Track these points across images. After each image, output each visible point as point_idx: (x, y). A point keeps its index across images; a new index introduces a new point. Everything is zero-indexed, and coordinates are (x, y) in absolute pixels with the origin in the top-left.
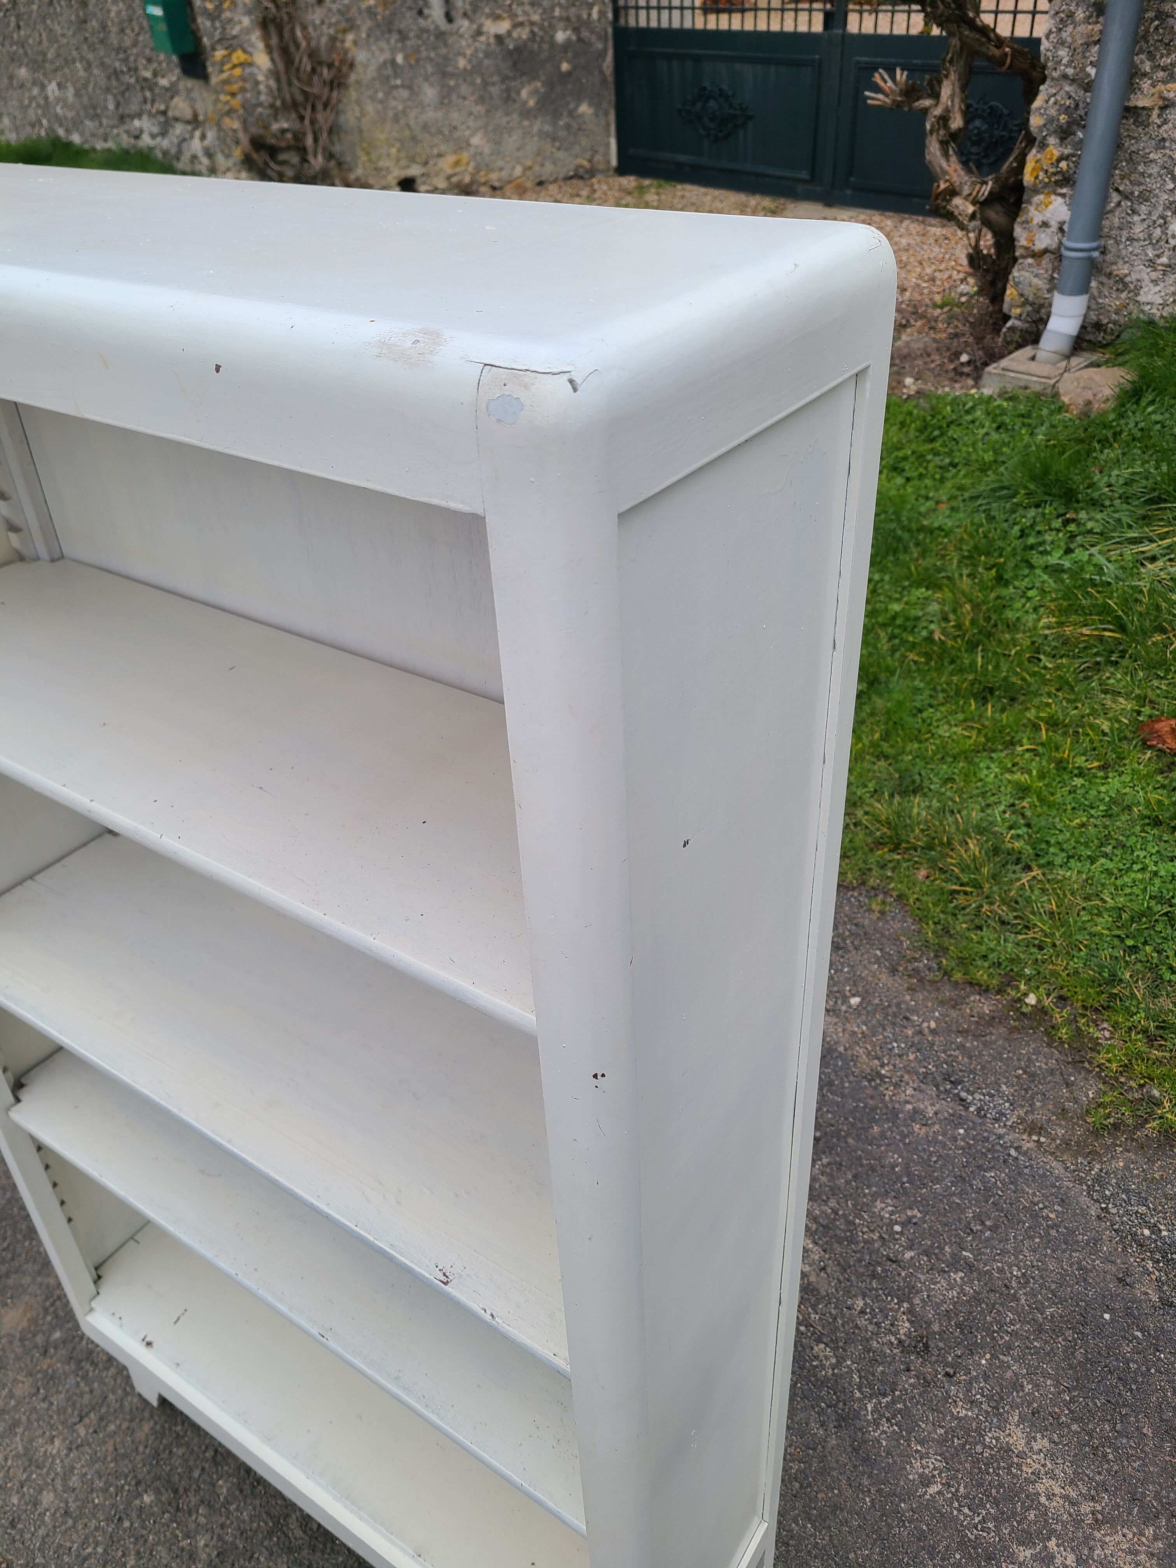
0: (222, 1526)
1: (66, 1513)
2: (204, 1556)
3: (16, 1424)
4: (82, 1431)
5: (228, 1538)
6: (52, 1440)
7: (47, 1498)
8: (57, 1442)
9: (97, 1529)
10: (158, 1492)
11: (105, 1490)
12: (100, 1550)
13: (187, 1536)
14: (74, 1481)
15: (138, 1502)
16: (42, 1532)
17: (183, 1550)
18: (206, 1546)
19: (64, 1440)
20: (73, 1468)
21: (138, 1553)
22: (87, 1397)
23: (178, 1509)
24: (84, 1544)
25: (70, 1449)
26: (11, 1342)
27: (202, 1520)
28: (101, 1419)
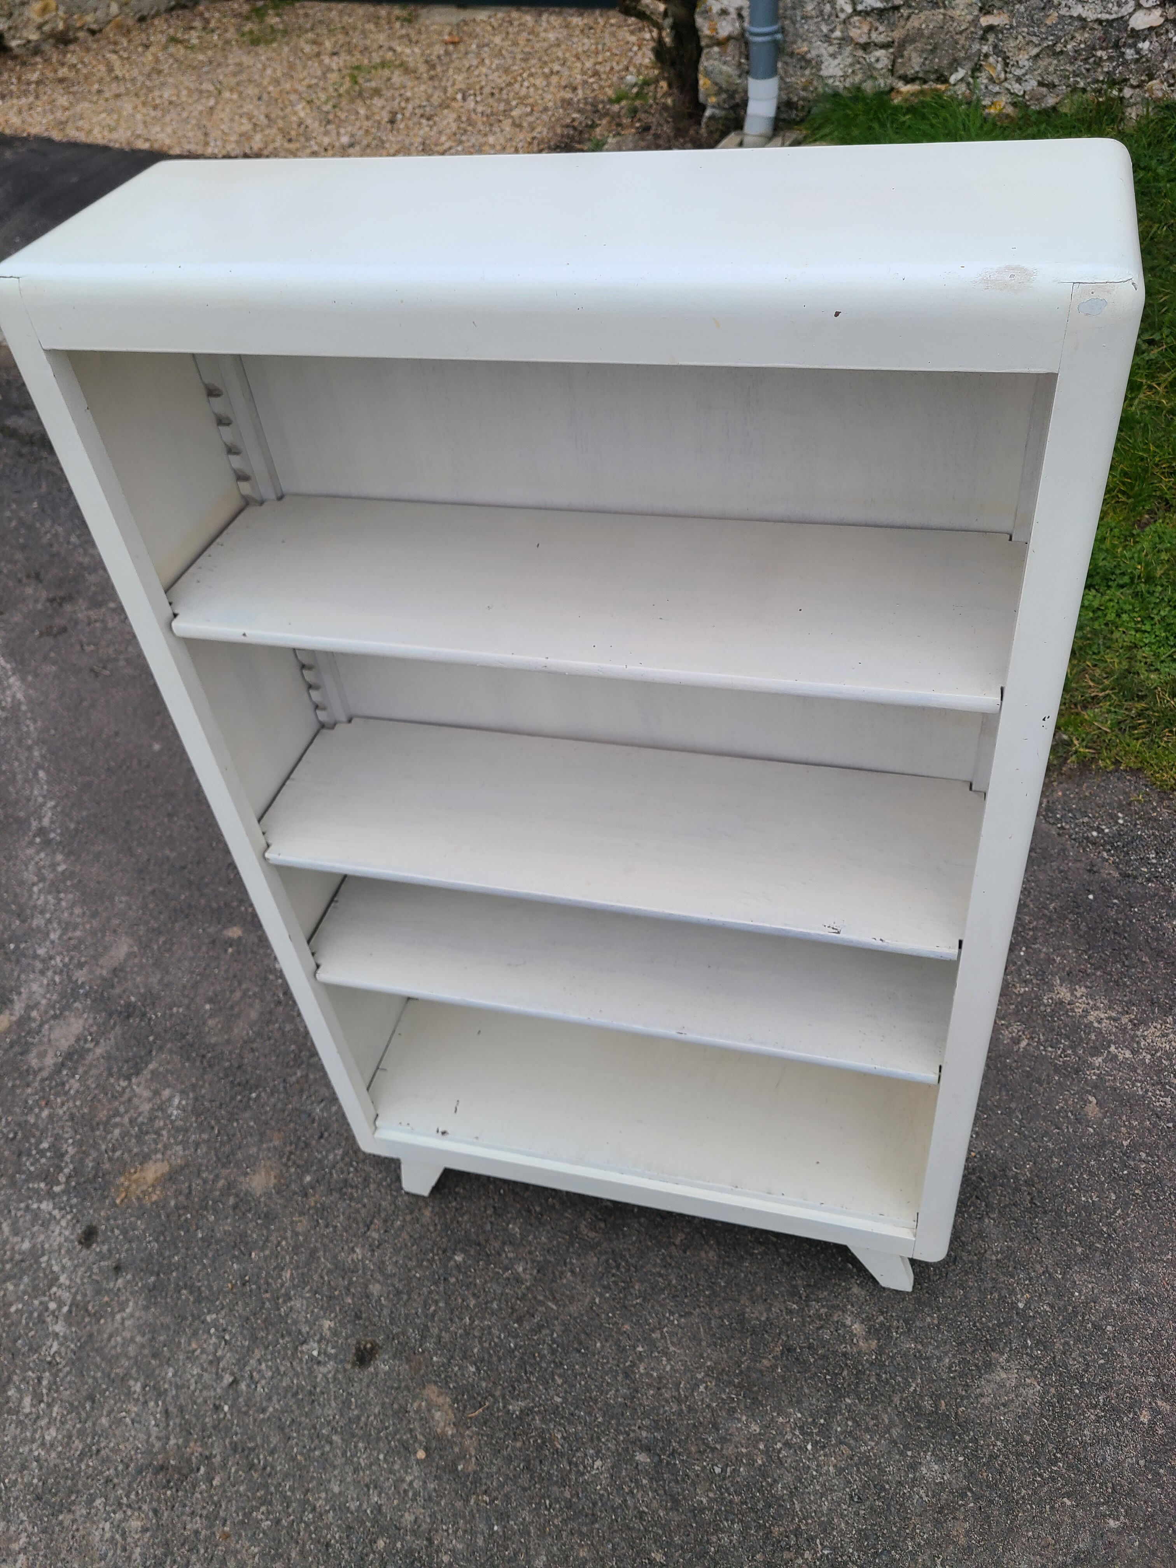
0: (530, 1253)
1: (398, 1292)
2: (528, 1277)
3: (314, 1251)
4: (375, 1235)
5: (540, 1258)
6: (353, 1250)
7: (375, 1289)
8: (358, 1250)
9: (430, 1292)
10: (463, 1251)
11: (420, 1265)
12: (442, 1304)
13: (506, 1269)
14: (390, 1269)
15: (452, 1263)
16: (386, 1312)
17: (508, 1279)
18: (525, 1270)
19: (363, 1246)
20: (383, 1262)
21: (474, 1295)
22: (363, 1212)
23: (488, 1255)
24: (426, 1306)
25: (373, 1251)
26: (270, 1198)
27: (511, 1255)
28: (385, 1221)
